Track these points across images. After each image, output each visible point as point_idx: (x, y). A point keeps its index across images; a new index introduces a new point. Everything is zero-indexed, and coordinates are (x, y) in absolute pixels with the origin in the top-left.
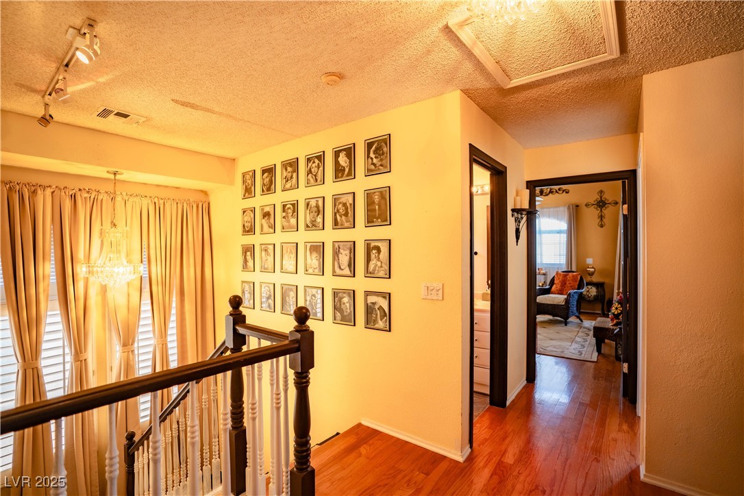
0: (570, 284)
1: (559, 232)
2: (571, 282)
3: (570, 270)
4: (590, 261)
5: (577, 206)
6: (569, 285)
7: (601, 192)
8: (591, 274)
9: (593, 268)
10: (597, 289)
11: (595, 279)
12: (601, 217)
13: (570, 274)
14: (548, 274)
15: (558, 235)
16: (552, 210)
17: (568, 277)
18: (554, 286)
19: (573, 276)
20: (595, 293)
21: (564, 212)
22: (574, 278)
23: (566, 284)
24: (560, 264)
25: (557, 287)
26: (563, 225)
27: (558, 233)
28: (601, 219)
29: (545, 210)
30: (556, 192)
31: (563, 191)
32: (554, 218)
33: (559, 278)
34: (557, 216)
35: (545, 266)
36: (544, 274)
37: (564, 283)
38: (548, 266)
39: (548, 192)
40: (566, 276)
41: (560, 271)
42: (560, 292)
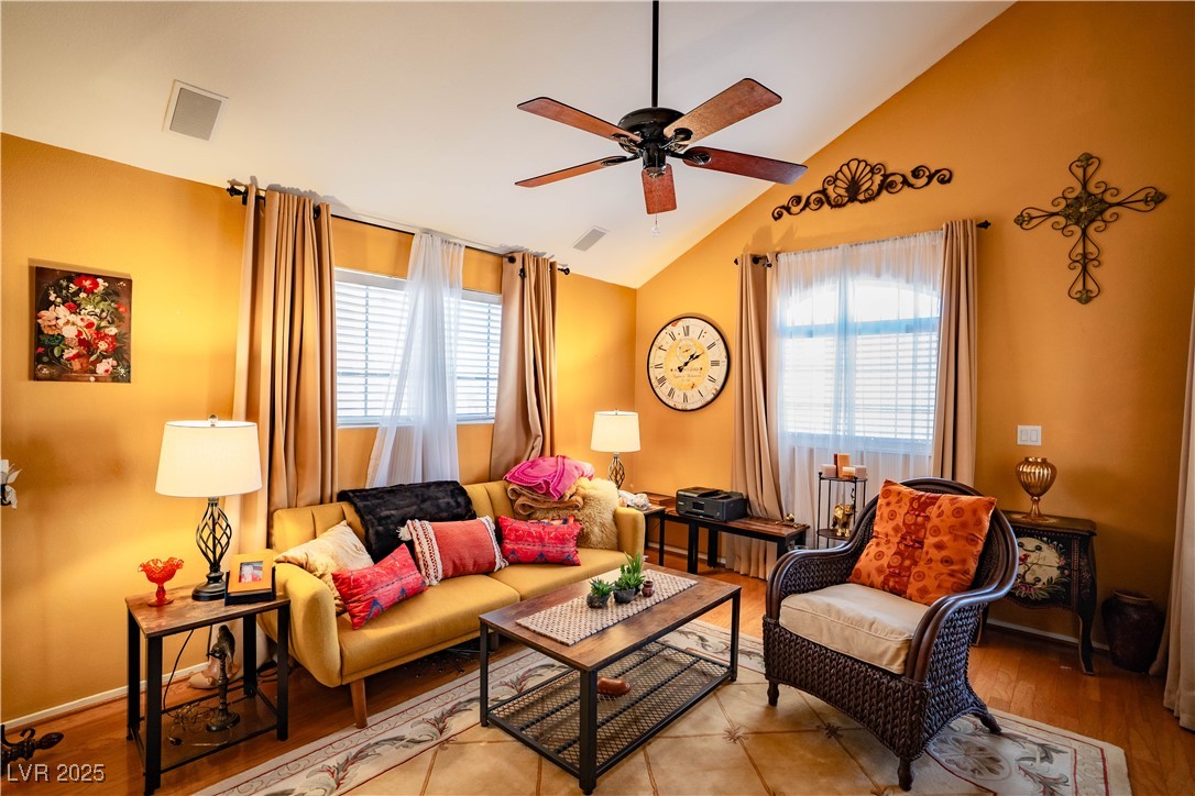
0: (939, 546)
1: (913, 327)
2: (946, 538)
3: (948, 477)
4: (1030, 435)
5: (985, 225)
6: (936, 555)
7: (1087, 160)
8: (1038, 490)
9: (1044, 463)
10: (1065, 552)
11: (1054, 506)
12: (1085, 262)
13: (945, 498)
14: (870, 477)
15: (909, 338)
16: (886, 246)
17: (933, 511)
18: (871, 549)
19: (958, 512)
20: (1055, 573)
21: (930, 251)
22: (963, 524)
23: (921, 544)
24: (913, 443)
25: (880, 555)
26: (928, 302)
27: (909, 329)
28: (1085, 270)
29: (864, 249)
30: (905, 182)
31: (930, 178)
32: (896, 275)
33: (892, 516)
34: (904, 270)
35: (861, 447)
36: (853, 479)
37: (911, 542)
38: (871, 448)
39: (875, 187)
40: (921, 507)
41: (899, 480)
42: (895, 584)
